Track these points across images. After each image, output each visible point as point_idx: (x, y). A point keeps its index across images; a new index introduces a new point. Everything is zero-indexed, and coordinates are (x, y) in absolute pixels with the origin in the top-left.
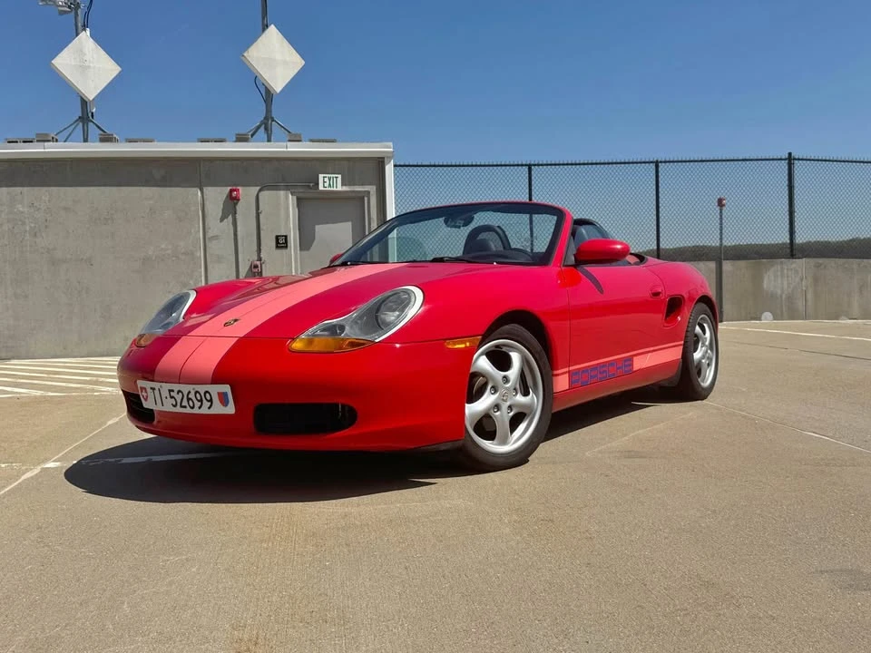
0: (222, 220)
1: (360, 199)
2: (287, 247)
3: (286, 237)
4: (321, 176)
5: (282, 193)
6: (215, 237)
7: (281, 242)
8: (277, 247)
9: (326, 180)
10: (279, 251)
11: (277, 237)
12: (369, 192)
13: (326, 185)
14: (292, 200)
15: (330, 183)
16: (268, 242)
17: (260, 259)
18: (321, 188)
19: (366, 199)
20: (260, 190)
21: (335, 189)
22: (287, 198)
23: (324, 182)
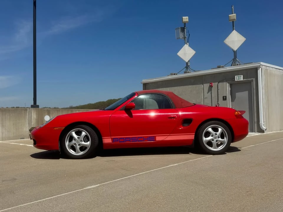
0: (208, 93)
1: (250, 82)
2: (226, 100)
3: (226, 96)
4: (236, 76)
5: (225, 83)
6: (206, 98)
7: (225, 98)
8: (223, 100)
9: (238, 77)
10: (224, 101)
11: (223, 97)
12: (253, 80)
13: (238, 79)
14: (228, 85)
15: (239, 78)
16: (221, 98)
17: (218, 104)
18: (236, 80)
19: (252, 82)
20: (218, 83)
21: (240, 80)
22: (226, 84)
23: (237, 78)
